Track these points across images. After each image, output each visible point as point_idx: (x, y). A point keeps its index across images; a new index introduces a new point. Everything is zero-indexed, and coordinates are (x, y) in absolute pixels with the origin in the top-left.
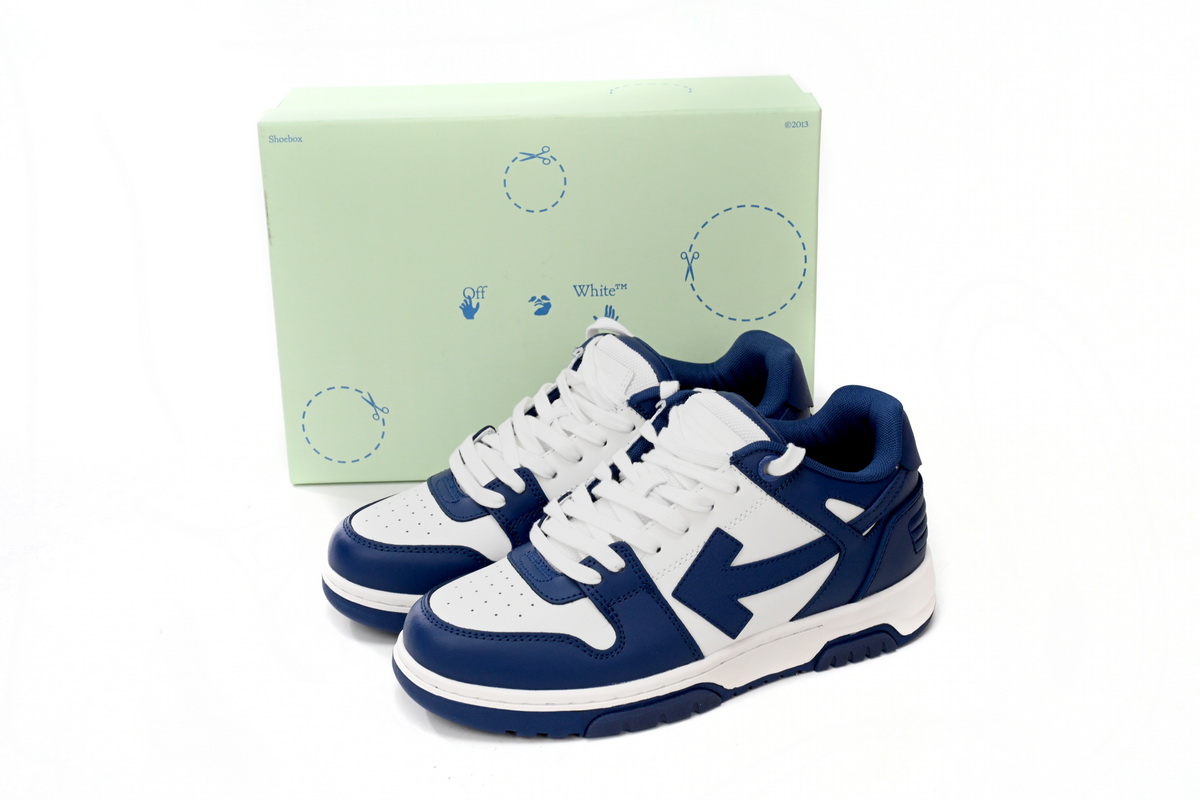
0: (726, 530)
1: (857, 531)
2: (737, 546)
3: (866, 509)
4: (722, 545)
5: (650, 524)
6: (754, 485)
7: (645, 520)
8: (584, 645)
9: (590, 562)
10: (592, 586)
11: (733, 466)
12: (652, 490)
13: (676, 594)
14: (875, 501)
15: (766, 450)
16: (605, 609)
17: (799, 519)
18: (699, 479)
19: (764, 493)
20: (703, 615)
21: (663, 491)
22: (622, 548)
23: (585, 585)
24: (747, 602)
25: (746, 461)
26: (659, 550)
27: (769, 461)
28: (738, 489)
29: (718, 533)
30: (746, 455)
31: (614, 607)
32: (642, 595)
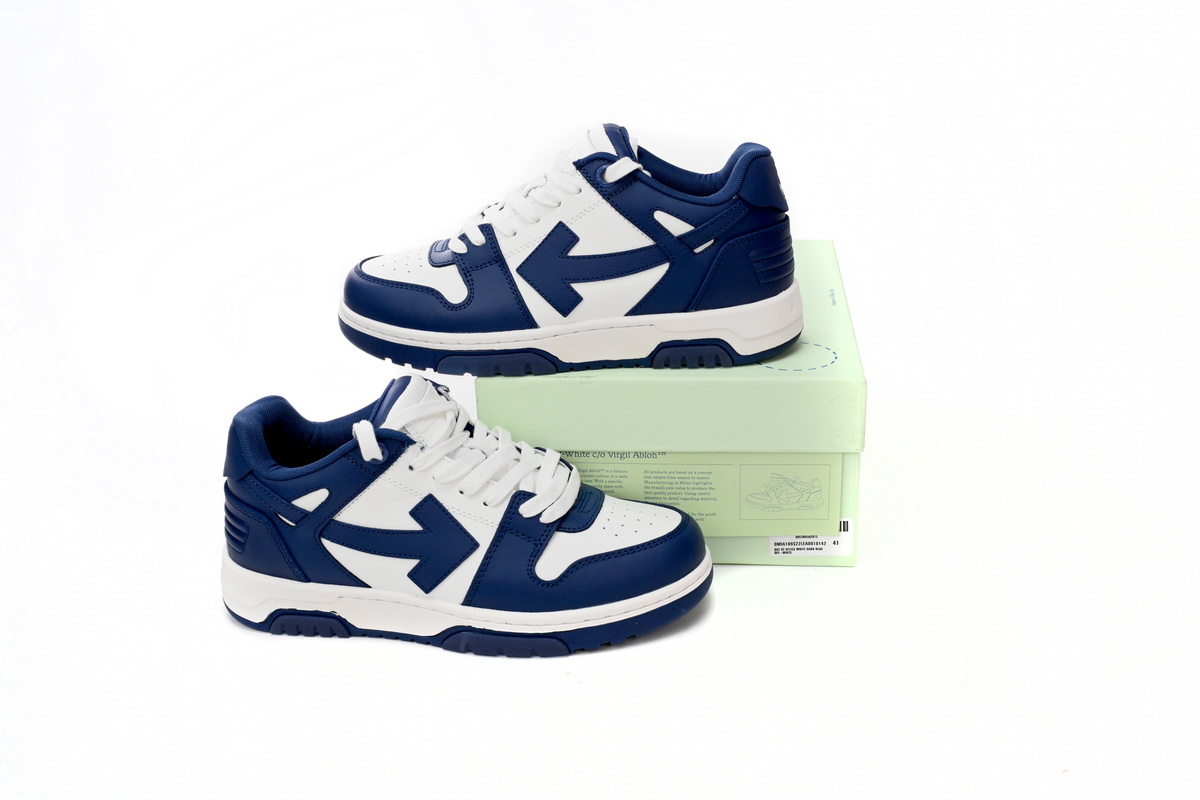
0: (567, 225)
1: (689, 246)
2: (574, 240)
3: (695, 227)
4: (562, 237)
8: (442, 297)
9: (463, 238)
10: (460, 255)
11: (577, 171)
14: (704, 222)
15: (604, 159)
16: (465, 274)
19: (600, 197)
22: (487, 229)
23: (456, 254)
24: (579, 287)
25: (590, 168)
26: (515, 234)
27: (605, 168)
28: (580, 191)
29: (561, 225)
30: (590, 163)
31: (472, 273)
32: (495, 268)
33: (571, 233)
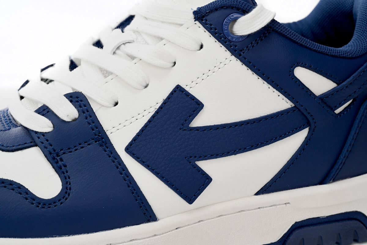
0: (187, 89)
1: (329, 107)
2: (197, 106)
3: (338, 84)
4: (182, 104)
5: (110, 77)
6: (218, 44)
7: (106, 73)
8: (27, 192)
9: (44, 111)
10: (43, 134)
11: (197, 22)
12: (118, 48)
13: (129, 149)
14: (348, 77)
15: (232, 8)
16: (54, 158)
17: (266, 85)
18: (163, 36)
19: (228, 53)
20: (157, 174)
21: (128, 49)
23: (36, 132)
25: (213, 17)
26: (116, 104)
27: (235, 20)
28: (202, 47)
29: (178, 89)
30: (211, 11)
31: (63, 156)
32: (94, 147)
33: (193, 98)
